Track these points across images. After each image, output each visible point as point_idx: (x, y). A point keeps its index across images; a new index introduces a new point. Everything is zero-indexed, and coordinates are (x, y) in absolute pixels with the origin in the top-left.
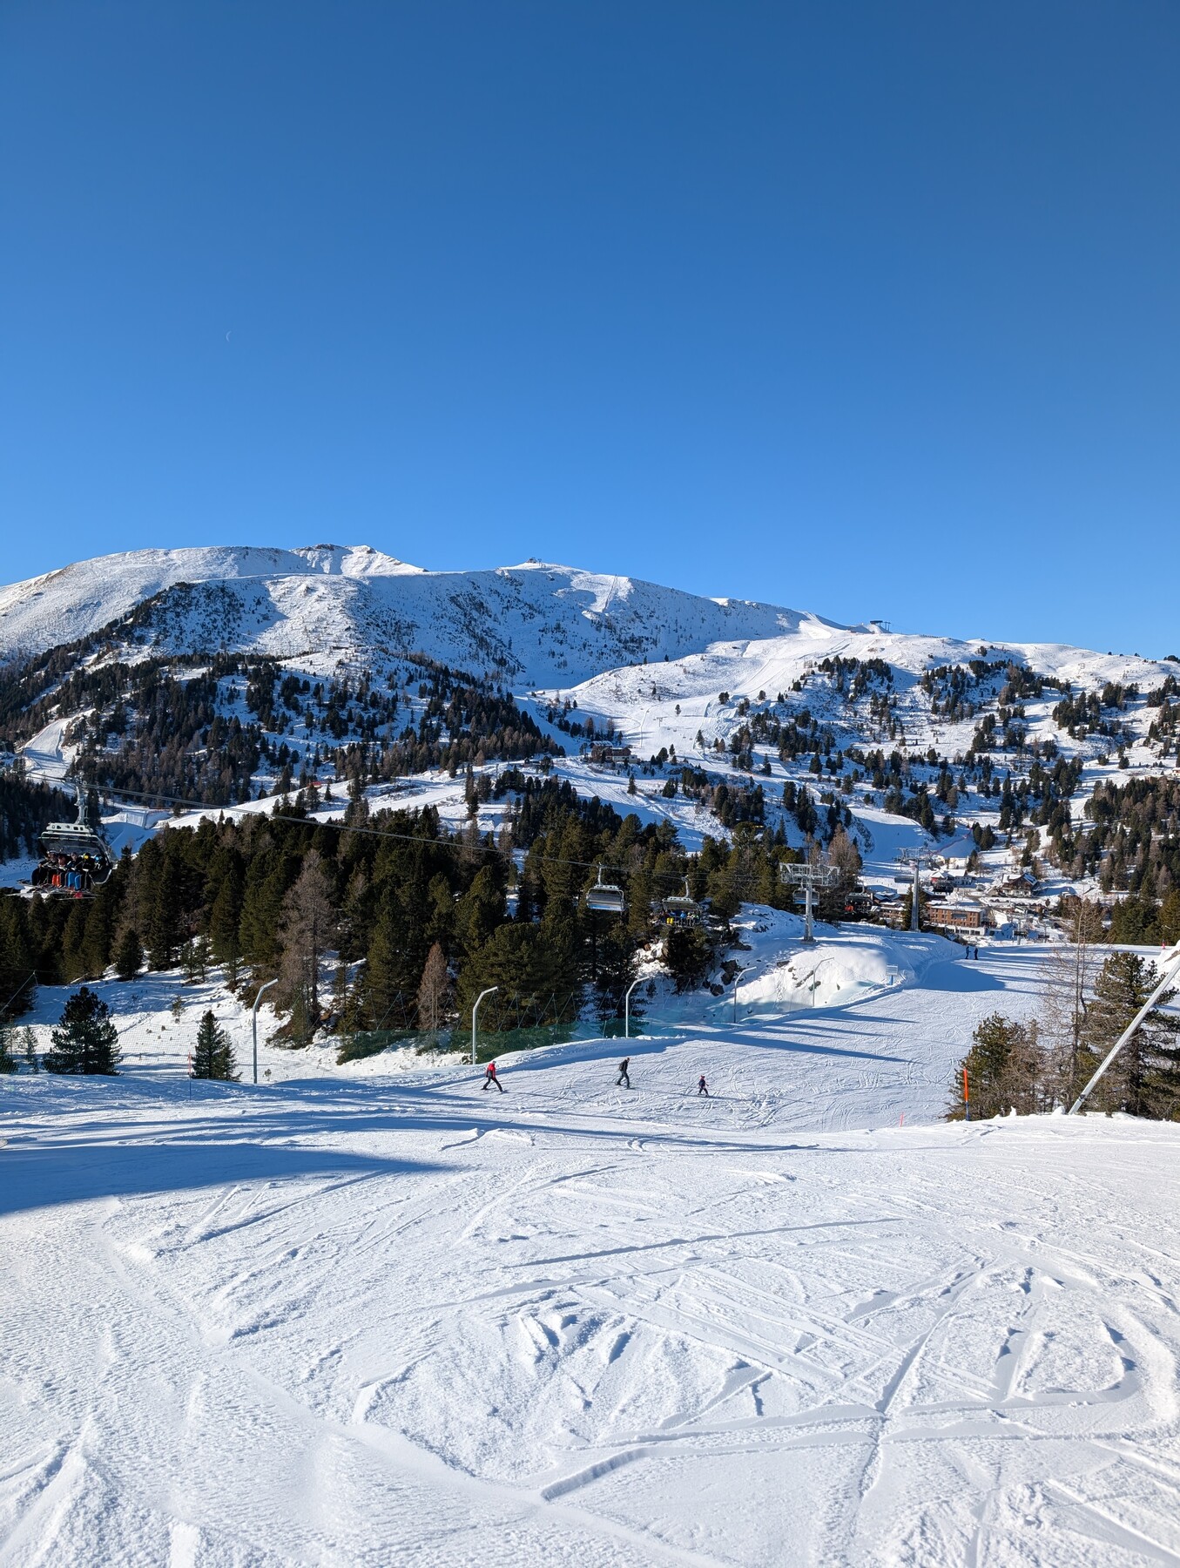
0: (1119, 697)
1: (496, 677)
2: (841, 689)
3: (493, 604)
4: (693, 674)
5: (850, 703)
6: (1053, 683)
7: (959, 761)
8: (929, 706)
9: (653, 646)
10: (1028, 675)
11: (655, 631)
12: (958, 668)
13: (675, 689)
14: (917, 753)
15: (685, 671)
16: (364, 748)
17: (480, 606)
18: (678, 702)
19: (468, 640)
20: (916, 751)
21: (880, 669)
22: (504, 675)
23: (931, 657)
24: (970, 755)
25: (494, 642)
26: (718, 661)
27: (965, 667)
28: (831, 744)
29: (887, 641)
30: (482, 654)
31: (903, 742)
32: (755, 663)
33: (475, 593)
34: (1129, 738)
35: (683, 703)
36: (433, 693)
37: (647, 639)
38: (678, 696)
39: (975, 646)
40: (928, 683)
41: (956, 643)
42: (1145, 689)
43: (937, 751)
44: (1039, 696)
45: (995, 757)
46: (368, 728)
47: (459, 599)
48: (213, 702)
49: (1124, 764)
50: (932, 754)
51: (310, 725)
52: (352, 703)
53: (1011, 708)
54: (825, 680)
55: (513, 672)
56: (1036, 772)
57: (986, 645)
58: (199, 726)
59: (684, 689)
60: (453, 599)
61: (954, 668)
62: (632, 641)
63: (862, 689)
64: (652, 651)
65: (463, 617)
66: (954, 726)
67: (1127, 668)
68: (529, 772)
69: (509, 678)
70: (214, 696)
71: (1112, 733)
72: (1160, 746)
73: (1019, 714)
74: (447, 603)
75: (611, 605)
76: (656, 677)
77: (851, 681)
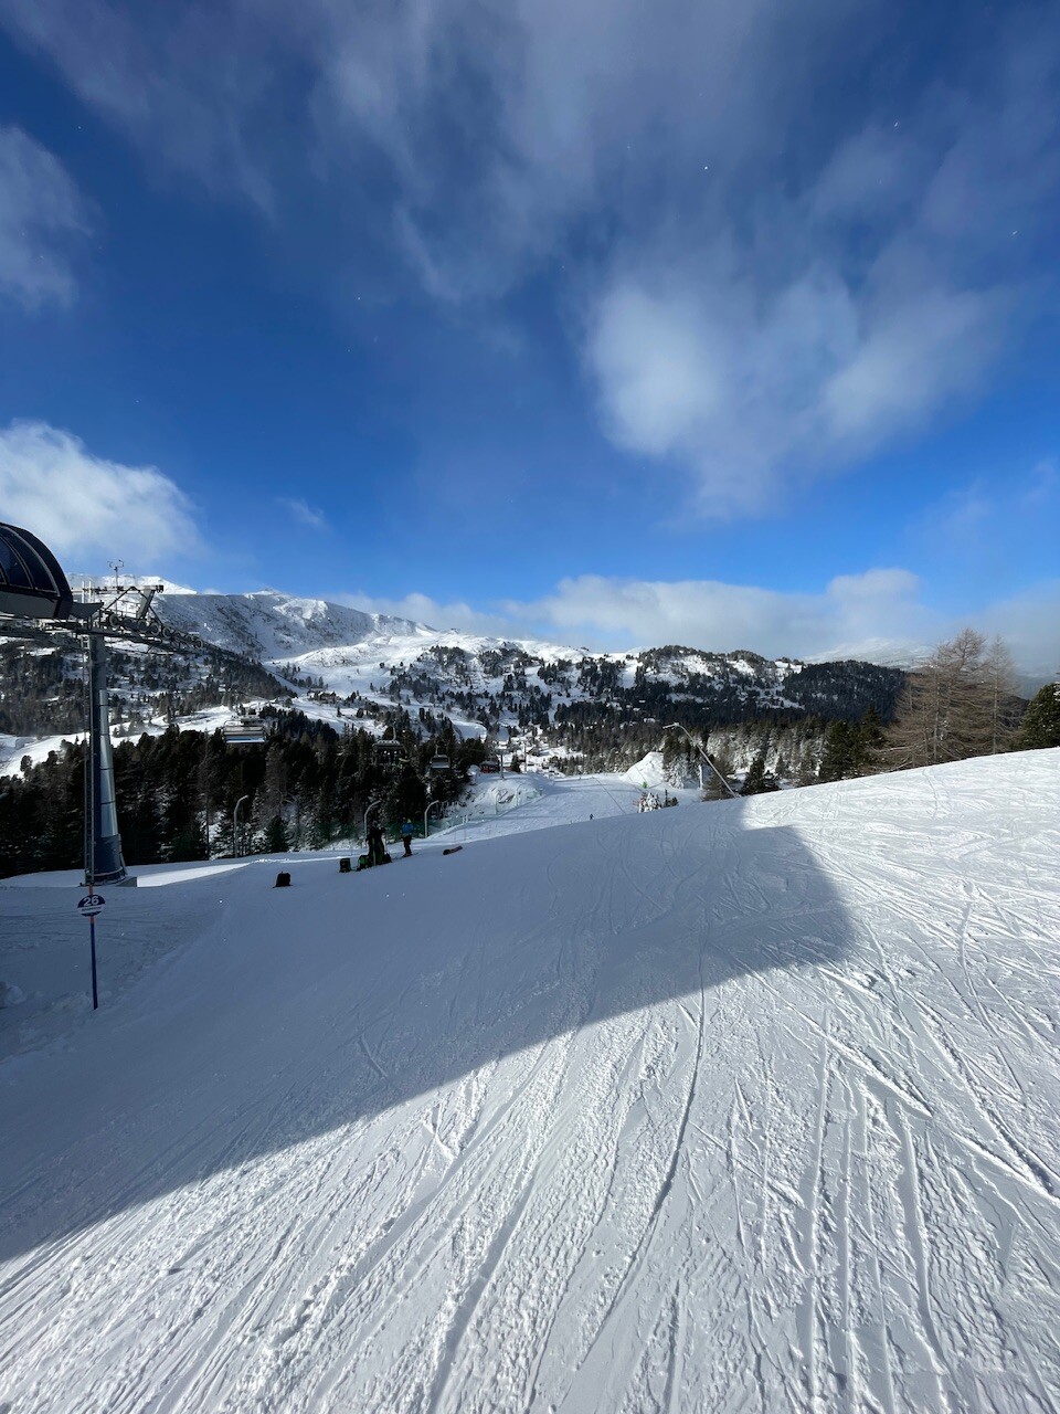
0: (564, 665)
1: (250, 653)
2: (441, 661)
3: (246, 613)
4: (364, 652)
5: (445, 669)
6: (536, 659)
7: (498, 696)
8: (482, 669)
9: (339, 637)
10: (526, 655)
11: (341, 631)
12: (494, 652)
13: (354, 660)
14: (479, 692)
15: (360, 651)
16: (170, 696)
17: (237, 614)
18: (356, 667)
19: (231, 633)
20: (477, 691)
21: (458, 652)
22: (255, 653)
23: (482, 647)
24: (503, 693)
25: (246, 635)
26: (376, 645)
27: (497, 651)
28: (437, 689)
29: (461, 638)
30: (239, 641)
31: (471, 687)
32: (396, 647)
33: (233, 606)
34: (569, 683)
35: (361, 668)
36: (213, 662)
37: (336, 634)
38: (356, 664)
39: (501, 641)
40: (481, 658)
41: (492, 640)
42: (574, 662)
43: (488, 691)
44: (531, 664)
45: (514, 693)
46: (172, 685)
47: (224, 609)
48: (61, 668)
49: (568, 696)
50: (486, 693)
51: (132, 681)
52: (160, 670)
53: (519, 670)
54: (432, 656)
55: (259, 651)
56: (532, 700)
57: (506, 641)
58: (52, 683)
59: (360, 660)
60: (219, 610)
61: (492, 652)
62: (328, 635)
63: (451, 661)
64: (340, 640)
65: (226, 620)
66: (494, 679)
67: (566, 653)
68: (279, 707)
69: (258, 654)
70: (62, 665)
71: (563, 682)
72: (582, 688)
73: (523, 673)
74: (216, 612)
75: (314, 615)
76: (344, 654)
77: (445, 657)
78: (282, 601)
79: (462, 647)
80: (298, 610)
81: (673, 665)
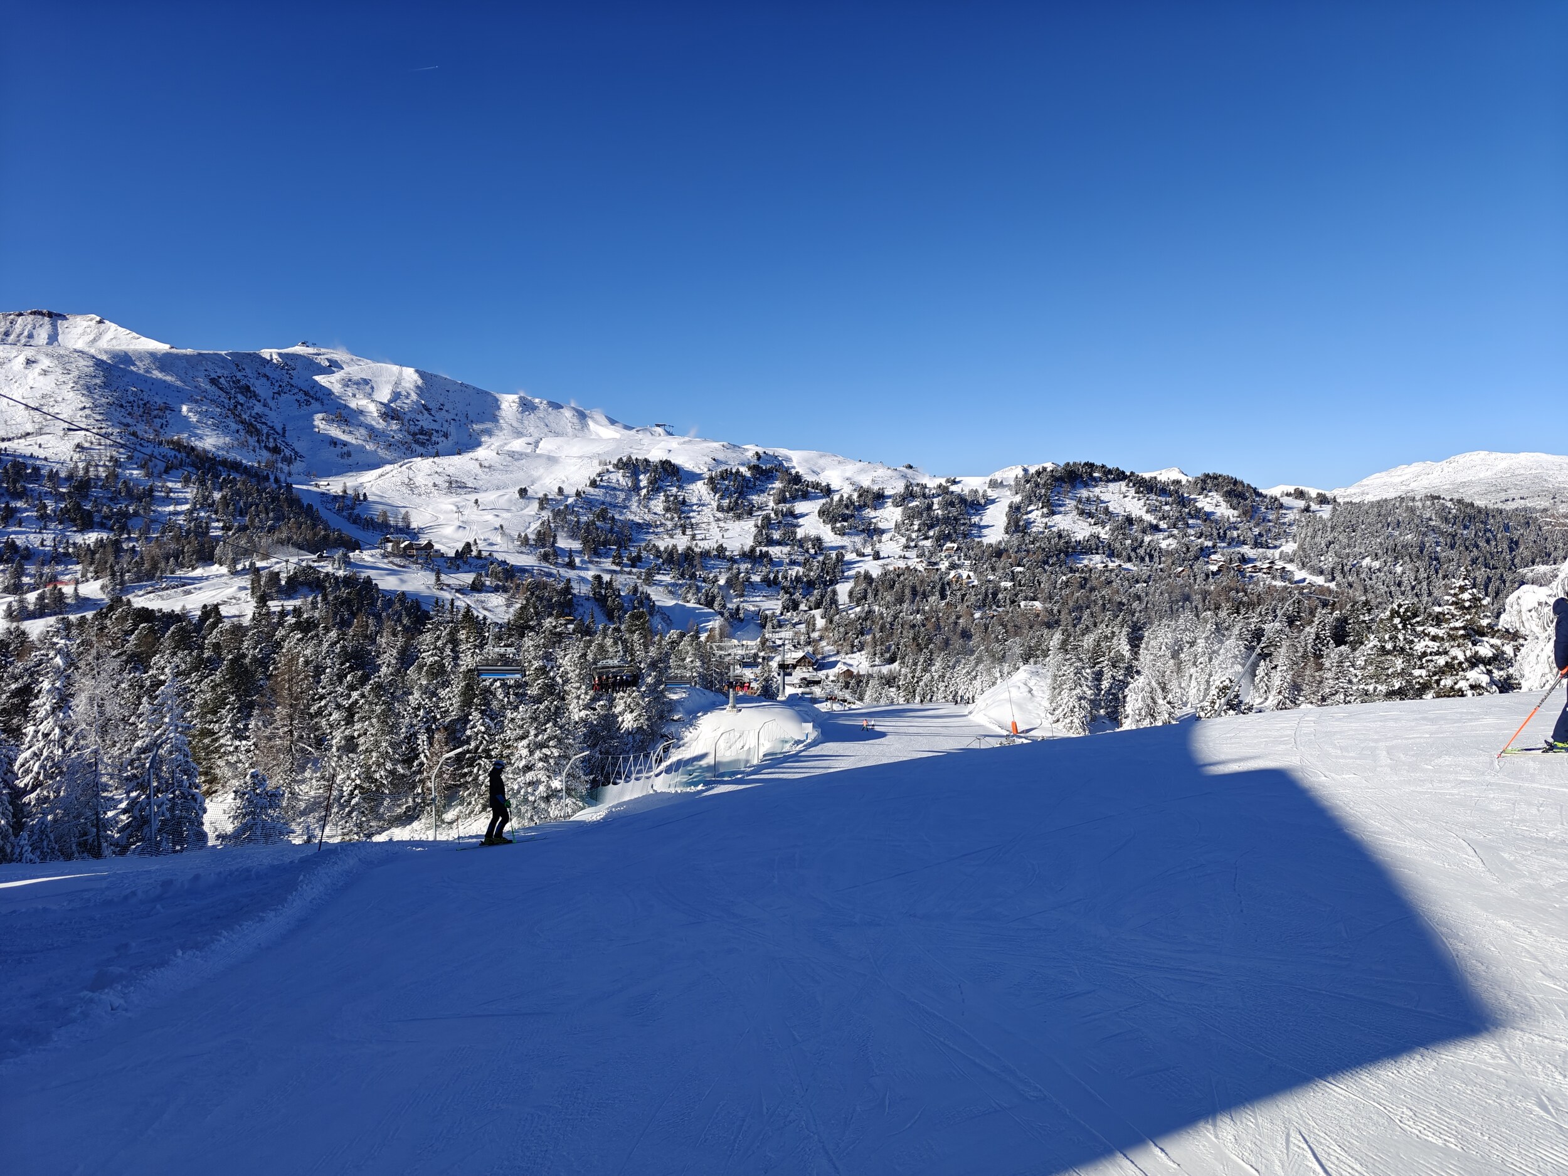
0: (870, 498)
1: (271, 465)
2: (636, 488)
3: (261, 388)
4: (490, 467)
5: (644, 502)
6: (816, 485)
7: (743, 554)
8: (715, 504)
9: (443, 439)
10: (797, 479)
11: (446, 425)
12: (738, 472)
13: (471, 483)
14: (707, 547)
15: (481, 465)
16: (116, 543)
17: (246, 390)
18: (475, 496)
19: (234, 426)
20: (705, 545)
21: (668, 469)
22: (280, 465)
23: (714, 460)
24: (753, 550)
25: (265, 430)
26: (512, 455)
27: (743, 469)
28: (629, 540)
29: (674, 443)
30: (252, 441)
31: (693, 537)
32: (552, 460)
33: (239, 375)
34: (880, 532)
35: (482, 497)
36: (200, 481)
37: (437, 432)
38: (475, 490)
39: (750, 451)
40: (712, 482)
41: (734, 448)
42: (889, 492)
43: (724, 546)
44: (806, 496)
45: (775, 551)
46: (119, 523)
47: (222, 380)
49: (877, 556)
50: (721, 549)
51: (43, 514)
52: (97, 493)
53: (784, 507)
54: (619, 478)
55: (289, 461)
56: (808, 563)
57: (761, 450)
59: (481, 483)
60: (212, 381)
61: (734, 471)
62: (421, 434)
63: (656, 487)
64: (444, 444)
65: (226, 401)
66: (737, 522)
67: (875, 474)
68: (325, 567)
69: (286, 468)
71: (867, 530)
72: (903, 540)
73: (792, 514)
74: (205, 385)
75: (396, 396)
76: (451, 471)
77: (644, 480)
78: (333, 366)
79: (676, 460)
80: (365, 385)
81: (1080, 501)
